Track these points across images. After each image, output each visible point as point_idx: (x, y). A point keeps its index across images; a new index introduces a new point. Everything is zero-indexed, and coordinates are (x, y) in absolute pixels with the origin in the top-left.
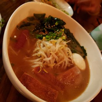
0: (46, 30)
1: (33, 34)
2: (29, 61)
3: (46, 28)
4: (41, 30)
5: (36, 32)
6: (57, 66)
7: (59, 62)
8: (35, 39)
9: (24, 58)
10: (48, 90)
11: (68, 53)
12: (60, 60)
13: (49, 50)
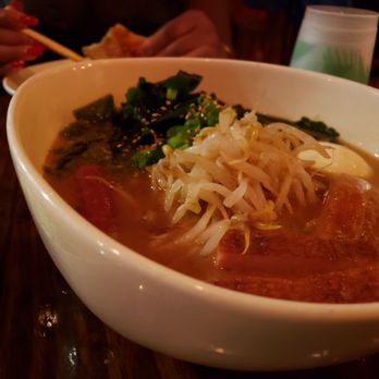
0: (152, 131)
1: (119, 167)
2: (176, 242)
3: (147, 123)
4: (134, 141)
5: (124, 155)
6: (284, 206)
7: (279, 191)
8: (136, 175)
9: (153, 244)
10: (335, 287)
11: (284, 139)
12: (277, 180)
13: (218, 163)
